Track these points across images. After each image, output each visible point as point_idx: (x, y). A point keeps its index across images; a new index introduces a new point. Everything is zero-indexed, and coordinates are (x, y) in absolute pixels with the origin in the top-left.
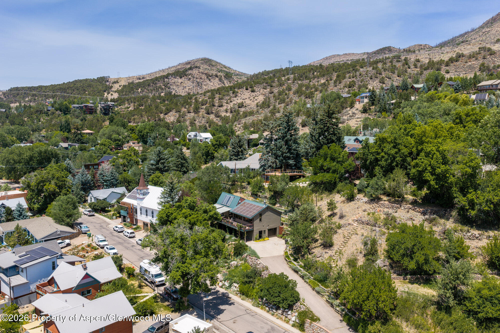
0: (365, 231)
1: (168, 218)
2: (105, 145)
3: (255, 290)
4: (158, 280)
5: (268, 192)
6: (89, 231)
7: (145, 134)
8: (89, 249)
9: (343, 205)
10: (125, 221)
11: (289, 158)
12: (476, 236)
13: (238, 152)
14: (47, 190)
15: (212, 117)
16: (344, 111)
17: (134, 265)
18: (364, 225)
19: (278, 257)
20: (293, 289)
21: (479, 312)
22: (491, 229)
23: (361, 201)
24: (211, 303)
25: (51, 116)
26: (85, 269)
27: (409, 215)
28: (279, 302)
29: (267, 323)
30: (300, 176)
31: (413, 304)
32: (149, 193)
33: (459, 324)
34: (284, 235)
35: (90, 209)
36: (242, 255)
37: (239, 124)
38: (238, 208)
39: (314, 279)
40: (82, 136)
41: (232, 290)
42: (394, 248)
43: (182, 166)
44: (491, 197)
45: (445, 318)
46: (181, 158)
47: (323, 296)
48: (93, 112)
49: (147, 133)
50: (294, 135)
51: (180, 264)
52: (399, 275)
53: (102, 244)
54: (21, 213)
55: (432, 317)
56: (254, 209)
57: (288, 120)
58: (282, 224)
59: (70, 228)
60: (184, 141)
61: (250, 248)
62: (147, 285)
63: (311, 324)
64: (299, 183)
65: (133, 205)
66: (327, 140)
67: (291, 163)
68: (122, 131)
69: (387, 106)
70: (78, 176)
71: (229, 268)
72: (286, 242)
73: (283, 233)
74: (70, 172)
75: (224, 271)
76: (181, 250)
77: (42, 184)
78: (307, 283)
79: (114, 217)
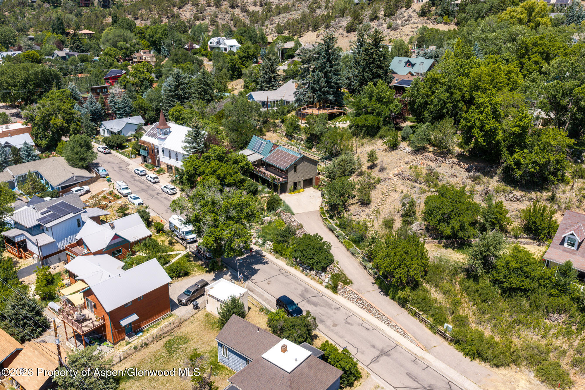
0: (404, 188)
1: (196, 171)
2: (110, 55)
3: (289, 250)
4: (189, 237)
5: (304, 133)
6: (108, 175)
7: (157, 39)
8: (111, 197)
9: (385, 154)
10: (145, 161)
11: (328, 93)
12: (518, 198)
13: (270, 78)
14: (53, 126)
15: (237, 11)
16: (399, 12)
17: (161, 219)
18: (405, 181)
19: (313, 212)
20: (327, 251)
21: (505, 282)
22: (534, 190)
23: (405, 151)
24: (245, 262)
25: (37, 10)
26: (113, 227)
27: (452, 171)
28: (313, 264)
29: (300, 284)
30: (340, 114)
31: (444, 270)
32: (170, 132)
33: (485, 292)
34: (320, 186)
35: (104, 146)
36: (276, 210)
37: (271, 24)
38: (271, 156)
39: (349, 239)
40: (81, 43)
41: (265, 247)
42: (432, 212)
43: (206, 93)
44: (537, 159)
45: (472, 285)
46: (204, 83)
47: (357, 257)
48: (89, 4)
49: (160, 38)
50: (335, 65)
51: (213, 229)
52: (434, 238)
53: (125, 192)
54: (29, 153)
55: (461, 283)
56: (289, 159)
57: (328, 47)
58: (319, 174)
59: (86, 171)
60: (205, 50)
61: (284, 202)
62: (178, 242)
63: (343, 287)
64: (339, 122)
65: (153, 145)
66: (373, 74)
67: (330, 98)
68: (129, 35)
69: (451, 8)
70: (86, 104)
71: (262, 224)
72: (322, 195)
73: (319, 183)
74: (76, 99)
75: (258, 227)
76: (213, 214)
77: (47, 118)
78: (342, 242)
79: (133, 156)
